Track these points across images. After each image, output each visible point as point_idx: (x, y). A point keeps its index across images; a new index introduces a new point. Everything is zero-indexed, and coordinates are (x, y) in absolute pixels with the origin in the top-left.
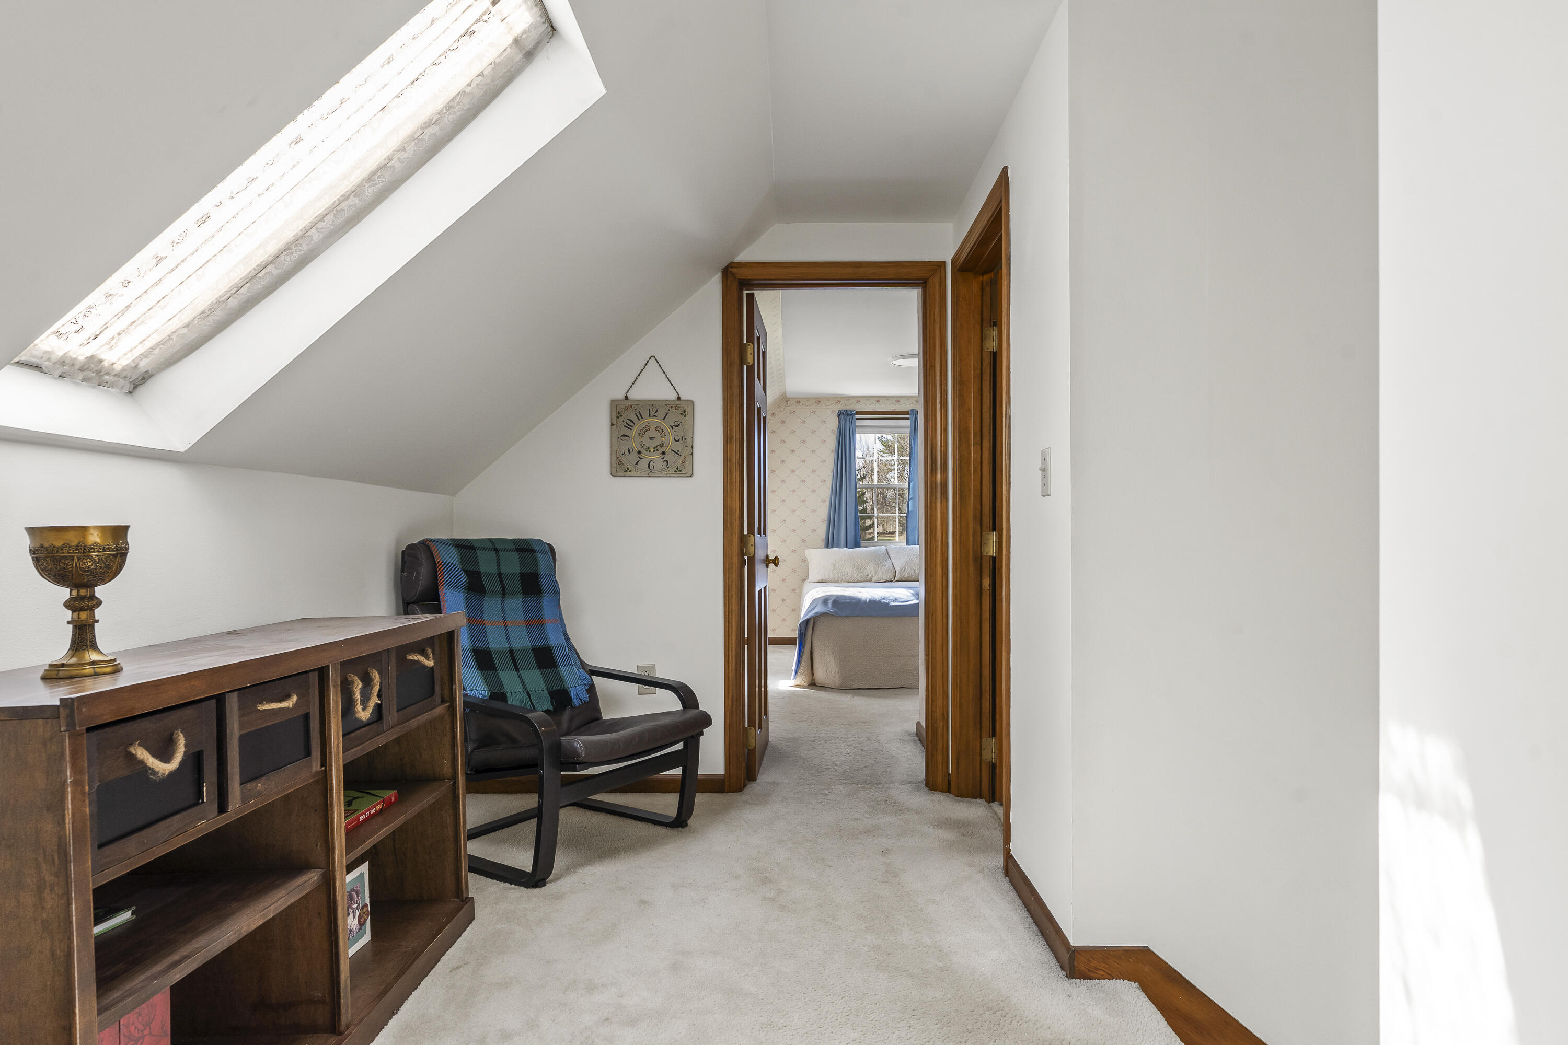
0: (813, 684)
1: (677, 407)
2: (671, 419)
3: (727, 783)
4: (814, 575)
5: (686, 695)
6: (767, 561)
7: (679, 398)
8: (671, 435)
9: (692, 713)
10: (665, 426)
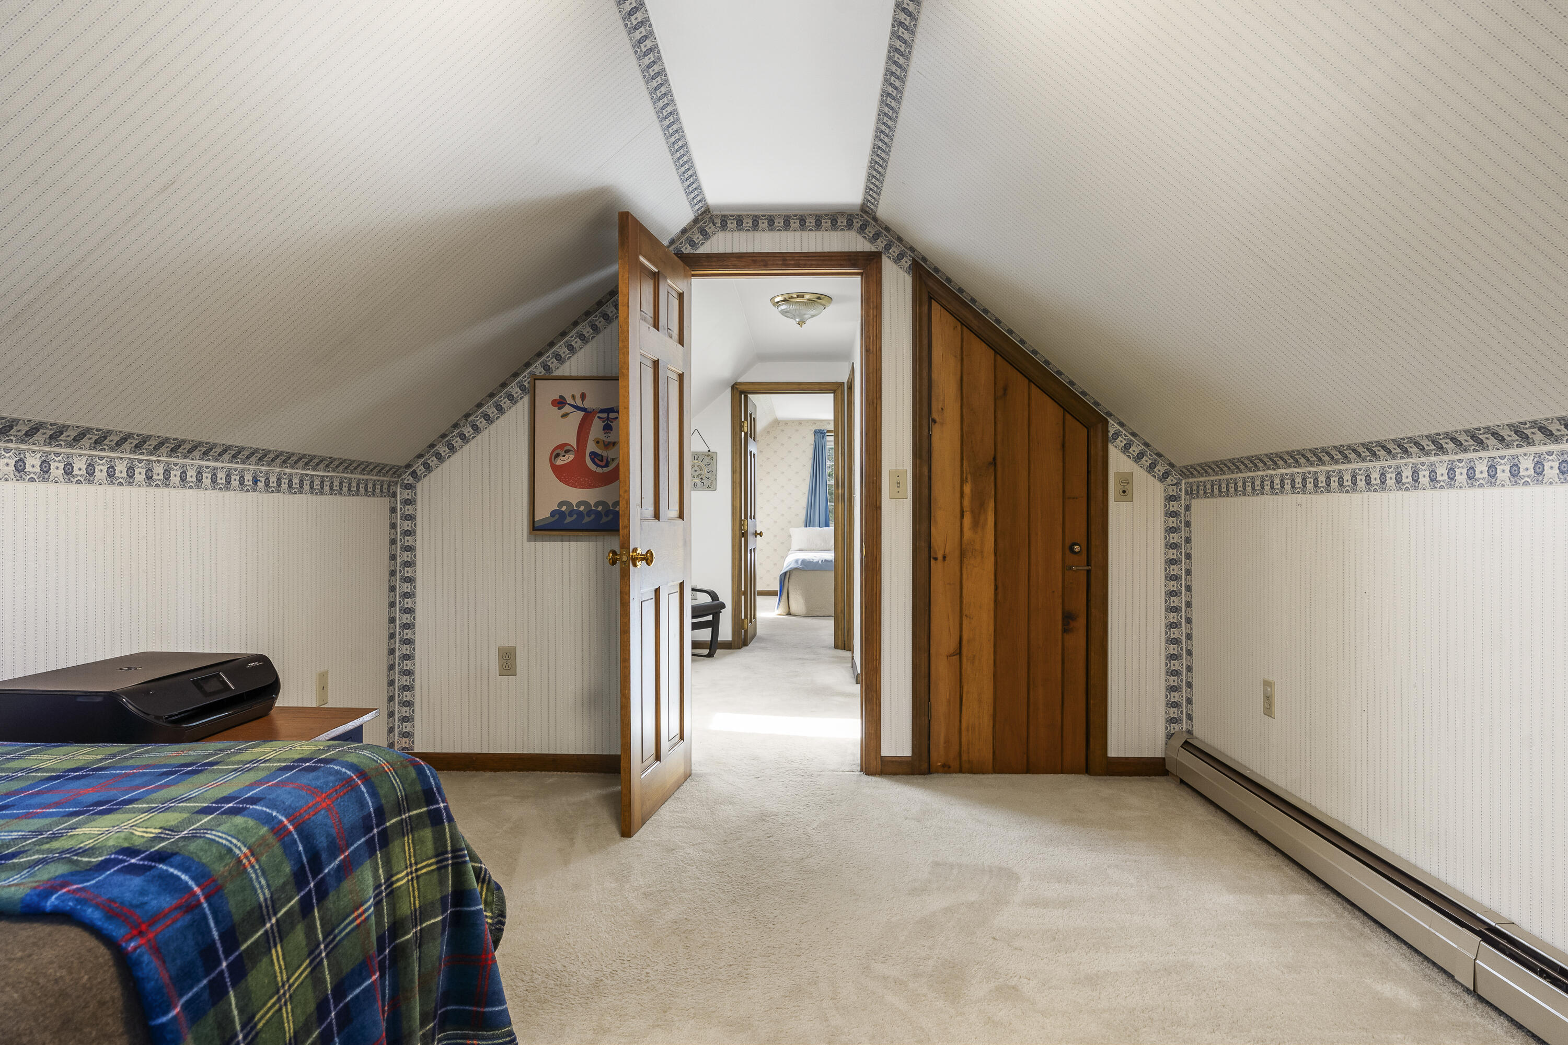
0: (789, 614)
1: (708, 456)
2: (705, 462)
3: (733, 645)
4: (795, 546)
5: (714, 596)
6: (756, 534)
7: (709, 451)
8: (705, 469)
9: (716, 602)
10: (702, 465)
